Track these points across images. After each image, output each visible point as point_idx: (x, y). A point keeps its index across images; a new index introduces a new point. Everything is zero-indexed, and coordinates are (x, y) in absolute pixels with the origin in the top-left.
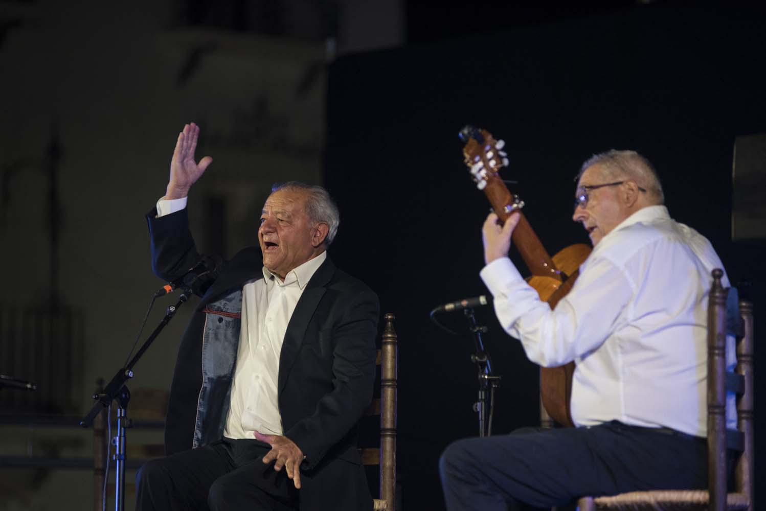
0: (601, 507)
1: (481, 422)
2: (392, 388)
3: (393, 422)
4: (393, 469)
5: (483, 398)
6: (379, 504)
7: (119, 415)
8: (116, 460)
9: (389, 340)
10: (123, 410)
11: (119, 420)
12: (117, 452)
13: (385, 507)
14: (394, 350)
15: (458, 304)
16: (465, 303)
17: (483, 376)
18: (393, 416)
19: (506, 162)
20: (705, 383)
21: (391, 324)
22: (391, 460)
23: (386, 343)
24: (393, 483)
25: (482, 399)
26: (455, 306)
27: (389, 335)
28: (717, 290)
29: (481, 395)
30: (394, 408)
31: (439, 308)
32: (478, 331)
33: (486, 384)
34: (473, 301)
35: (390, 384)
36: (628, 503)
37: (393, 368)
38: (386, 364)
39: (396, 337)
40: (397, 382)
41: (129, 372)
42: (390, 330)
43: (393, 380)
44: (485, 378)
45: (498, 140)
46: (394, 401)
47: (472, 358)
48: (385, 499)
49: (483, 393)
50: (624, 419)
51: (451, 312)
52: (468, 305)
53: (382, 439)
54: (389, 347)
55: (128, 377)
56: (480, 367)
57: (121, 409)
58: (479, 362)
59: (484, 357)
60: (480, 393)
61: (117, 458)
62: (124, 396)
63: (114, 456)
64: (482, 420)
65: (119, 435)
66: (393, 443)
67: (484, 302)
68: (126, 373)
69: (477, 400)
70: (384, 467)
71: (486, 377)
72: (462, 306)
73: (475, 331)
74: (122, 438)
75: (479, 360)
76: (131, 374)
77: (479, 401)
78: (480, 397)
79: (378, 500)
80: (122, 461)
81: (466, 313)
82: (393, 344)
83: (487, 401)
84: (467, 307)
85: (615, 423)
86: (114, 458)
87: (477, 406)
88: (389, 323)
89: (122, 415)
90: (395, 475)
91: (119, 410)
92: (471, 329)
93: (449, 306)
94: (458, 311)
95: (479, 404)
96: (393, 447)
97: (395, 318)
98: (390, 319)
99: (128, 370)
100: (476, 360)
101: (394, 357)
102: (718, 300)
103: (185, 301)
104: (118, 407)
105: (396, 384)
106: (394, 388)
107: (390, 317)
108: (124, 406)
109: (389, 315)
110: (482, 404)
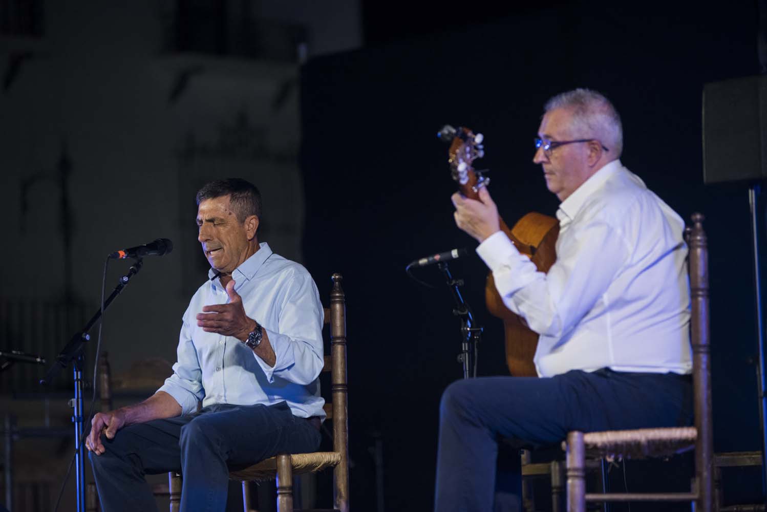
0: (591, 447)
2: (342, 345)
3: (344, 378)
4: (345, 423)
5: (467, 349)
6: (334, 457)
7: (75, 378)
8: (75, 422)
9: (338, 299)
10: (79, 373)
11: (76, 382)
12: (76, 414)
13: (340, 459)
14: (342, 308)
15: (431, 259)
16: (437, 257)
17: (465, 329)
18: (344, 372)
21: (339, 284)
22: (343, 414)
23: (335, 302)
24: (346, 436)
25: (465, 350)
26: (429, 261)
27: (337, 295)
29: (465, 347)
30: (345, 364)
31: (413, 264)
32: (455, 285)
33: (469, 335)
34: (446, 255)
35: (339, 341)
37: (342, 326)
38: (335, 322)
39: (344, 295)
40: (347, 339)
41: (86, 335)
42: (338, 289)
43: (342, 337)
44: (468, 331)
46: (344, 357)
47: (453, 311)
48: (339, 452)
49: (467, 344)
51: (426, 266)
52: (440, 259)
53: (334, 394)
54: (338, 306)
55: (84, 341)
56: (462, 320)
57: (77, 372)
58: (460, 315)
59: (465, 310)
60: (463, 344)
61: (76, 420)
62: (79, 358)
63: (73, 418)
64: (466, 371)
65: (76, 397)
66: (344, 397)
67: (456, 256)
68: (83, 336)
69: (461, 352)
70: (337, 420)
71: (469, 329)
72: (435, 260)
73: (452, 284)
74: (80, 400)
75: (461, 313)
76: (87, 338)
77: (463, 353)
78: (463, 349)
79: (333, 453)
80: (80, 423)
81: (440, 268)
82: (341, 303)
83: (471, 352)
84: (441, 262)
85: (607, 369)
86: (73, 421)
87: (460, 357)
88: (337, 283)
89: (79, 378)
90: (347, 428)
91: (75, 373)
92: (448, 283)
93: (423, 261)
94: (432, 266)
95: (463, 355)
96: (344, 402)
97: (342, 277)
98: (338, 279)
99: (84, 334)
100: (457, 313)
101: (342, 315)
102: (699, 244)
103: (135, 273)
104: (74, 369)
105: (345, 341)
106: (344, 345)
107: (337, 277)
108: (79, 369)
109: (336, 275)
110: (466, 355)
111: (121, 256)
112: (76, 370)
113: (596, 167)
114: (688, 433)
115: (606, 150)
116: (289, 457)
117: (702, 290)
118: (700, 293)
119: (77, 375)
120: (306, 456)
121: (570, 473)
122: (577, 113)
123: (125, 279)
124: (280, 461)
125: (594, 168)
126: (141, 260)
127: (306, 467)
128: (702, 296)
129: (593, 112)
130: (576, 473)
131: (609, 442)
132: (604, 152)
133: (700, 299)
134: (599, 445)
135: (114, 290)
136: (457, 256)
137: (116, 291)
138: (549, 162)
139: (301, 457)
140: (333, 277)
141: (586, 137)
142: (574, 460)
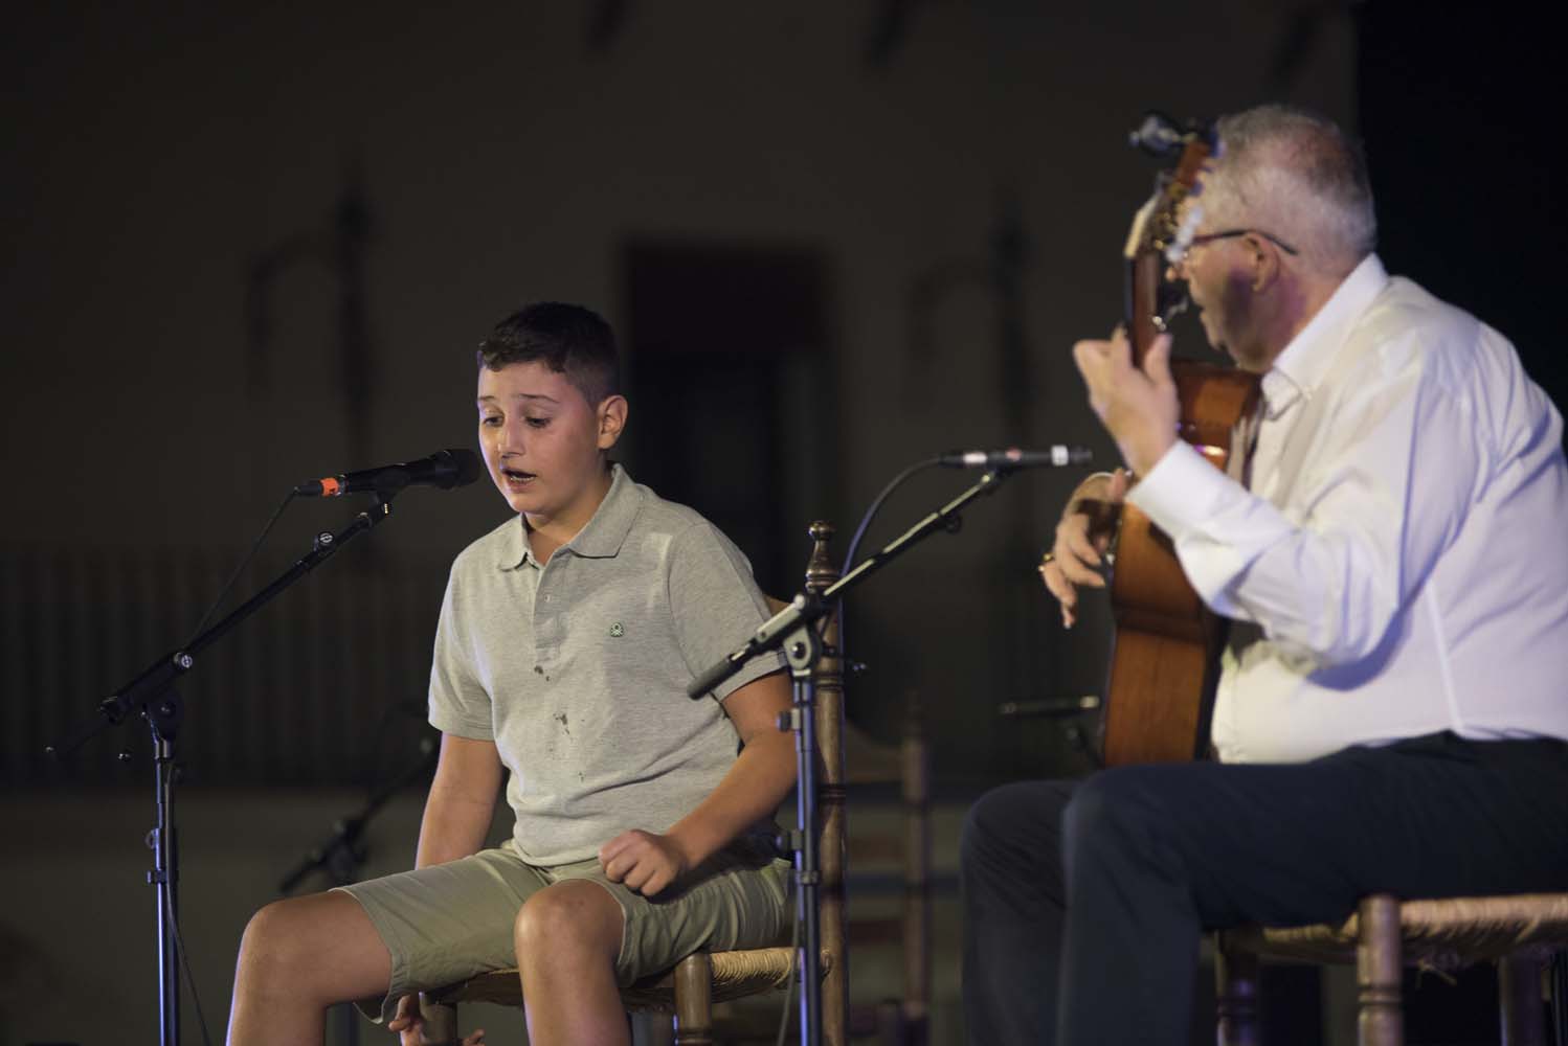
2: (834, 691)
7: (157, 757)
10: (165, 743)
11: (159, 766)
18: (839, 756)
22: (836, 856)
41: (181, 656)
43: (834, 673)
57: (161, 741)
61: (157, 879)
62: (165, 709)
65: (159, 824)
68: (176, 660)
74: (168, 830)
89: (165, 756)
91: (157, 743)
98: (824, 533)
104: (154, 735)
105: (841, 683)
106: (838, 692)
107: (822, 529)
109: (820, 524)
111: (327, 491)
112: (158, 739)
116: (706, 958)
119: (162, 749)
120: (745, 956)
121: (1365, 997)
124: (684, 969)
127: (745, 979)
130: (1385, 997)
139: (734, 960)
140: (812, 529)
142: (1376, 964)
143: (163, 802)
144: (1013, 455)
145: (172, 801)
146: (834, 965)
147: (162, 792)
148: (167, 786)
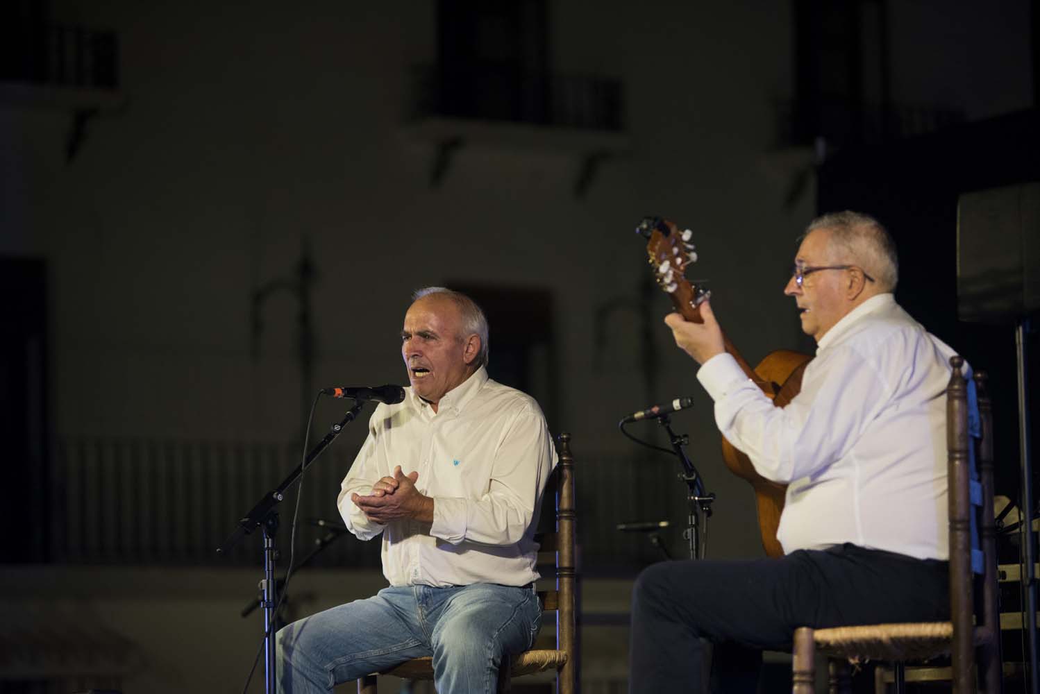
0: (823, 646)
1: (692, 552)
2: (569, 519)
3: (572, 559)
4: (573, 615)
5: (693, 523)
6: (559, 655)
7: (266, 546)
10: (270, 540)
11: (266, 552)
12: (265, 598)
15: (648, 412)
17: (692, 498)
18: (572, 552)
19: (694, 256)
20: (946, 496)
22: (571, 604)
24: (572, 630)
25: (692, 525)
26: (646, 415)
28: (958, 382)
29: (691, 520)
31: (629, 417)
32: (679, 443)
33: (697, 506)
35: (566, 515)
36: (855, 640)
37: (570, 495)
41: (278, 495)
43: (569, 509)
44: (695, 500)
45: (683, 231)
47: (679, 476)
48: (564, 650)
49: (693, 517)
50: (860, 541)
52: (659, 410)
53: (559, 580)
55: (276, 501)
56: (688, 487)
57: (268, 539)
58: (687, 481)
59: (693, 475)
60: (690, 517)
61: (266, 606)
62: (271, 522)
64: (692, 549)
65: (267, 579)
66: (571, 584)
67: (677, 407)
68: (275, 496)
69: (687, 526)
71: (696, 498)
72: (654, 412)
73: (676, 443)
75: (687, 478)
76: (280, 497)
77: (689, 528)
78: (690, 523)
80: (271, 609)
81: (660, 421)
84: (660, 413)
85: (848, 546)
86: (262, 607)
87: (687, 533)
89: (270, 546)
90: (574, 621)
91: (266, 540)
92: (670, 441)
93: (639, 415)
95: (689, 530)
96: (571, 589)
99: (276, 493)
100: (683, 478)
102: (957, 394)
103: (352, 419)
104: (265, 536)
105: (573, 516)
106: (571, 520)
107: (565, 436)
108: (272, 535)
109: (564, 434)
110: (692, 530)
111: (336, 395)
112: (267, 538)
113: (856, 301)
114: (941, 629)
115: (871, 280)
117: (960, 451)
118: (958, 455)
119: (268, 543)
121: (796, 678)
122: (838, 233)
123: (337, 428)
125: (855, 300)
126: (360, 404)
128: (960, 459)
129: (857, 234)
130: (804, 678)
131: (845, 641)
132: (868, 282)
133: (957, 463)
134: (832, 643)
135: (323, 439)
136: (680, 408)
137: (324, 441)
138: (801, 295)
141: (846, 263)
142: (801, 661)
143: (269, 570)
144: (655, 409)
145: (273, 570)
146: (569, 660)
147: (269, 564)
148: (270, 562)
